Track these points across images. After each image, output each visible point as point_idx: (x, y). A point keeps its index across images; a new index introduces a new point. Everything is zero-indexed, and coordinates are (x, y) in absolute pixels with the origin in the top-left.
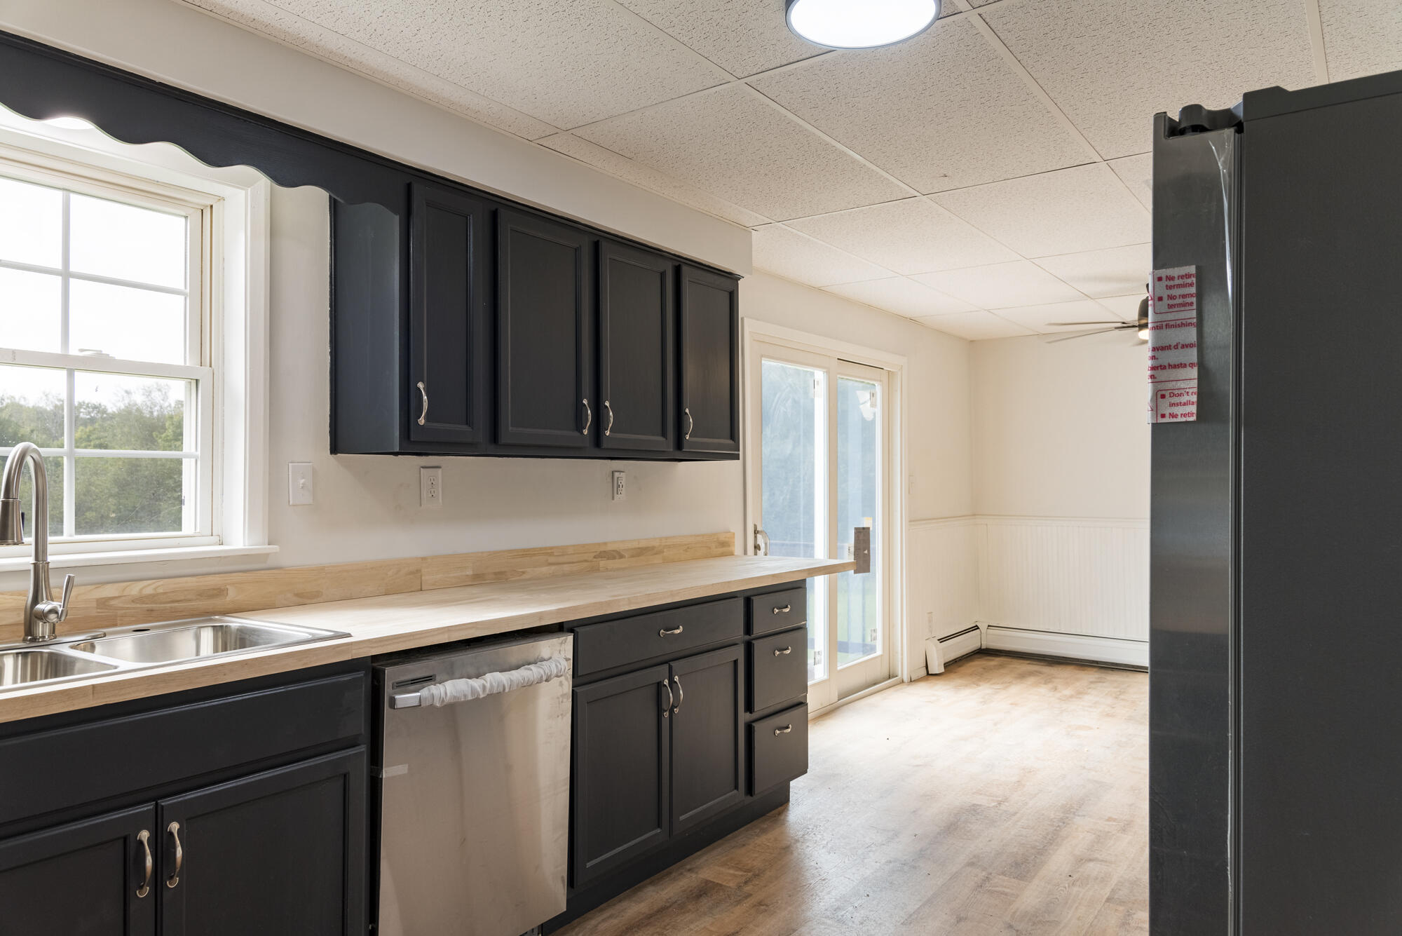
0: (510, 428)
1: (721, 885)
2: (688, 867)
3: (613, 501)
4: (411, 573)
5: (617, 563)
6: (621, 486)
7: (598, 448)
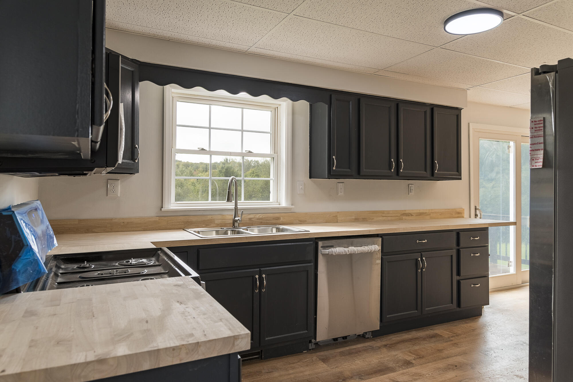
0: (364, 170)
1: (441, 336)
2: (431, 328)
3: (409, 195)
4: (334, 217)
5: (410, 218)
6: (412, 190)
7: (398, 175)
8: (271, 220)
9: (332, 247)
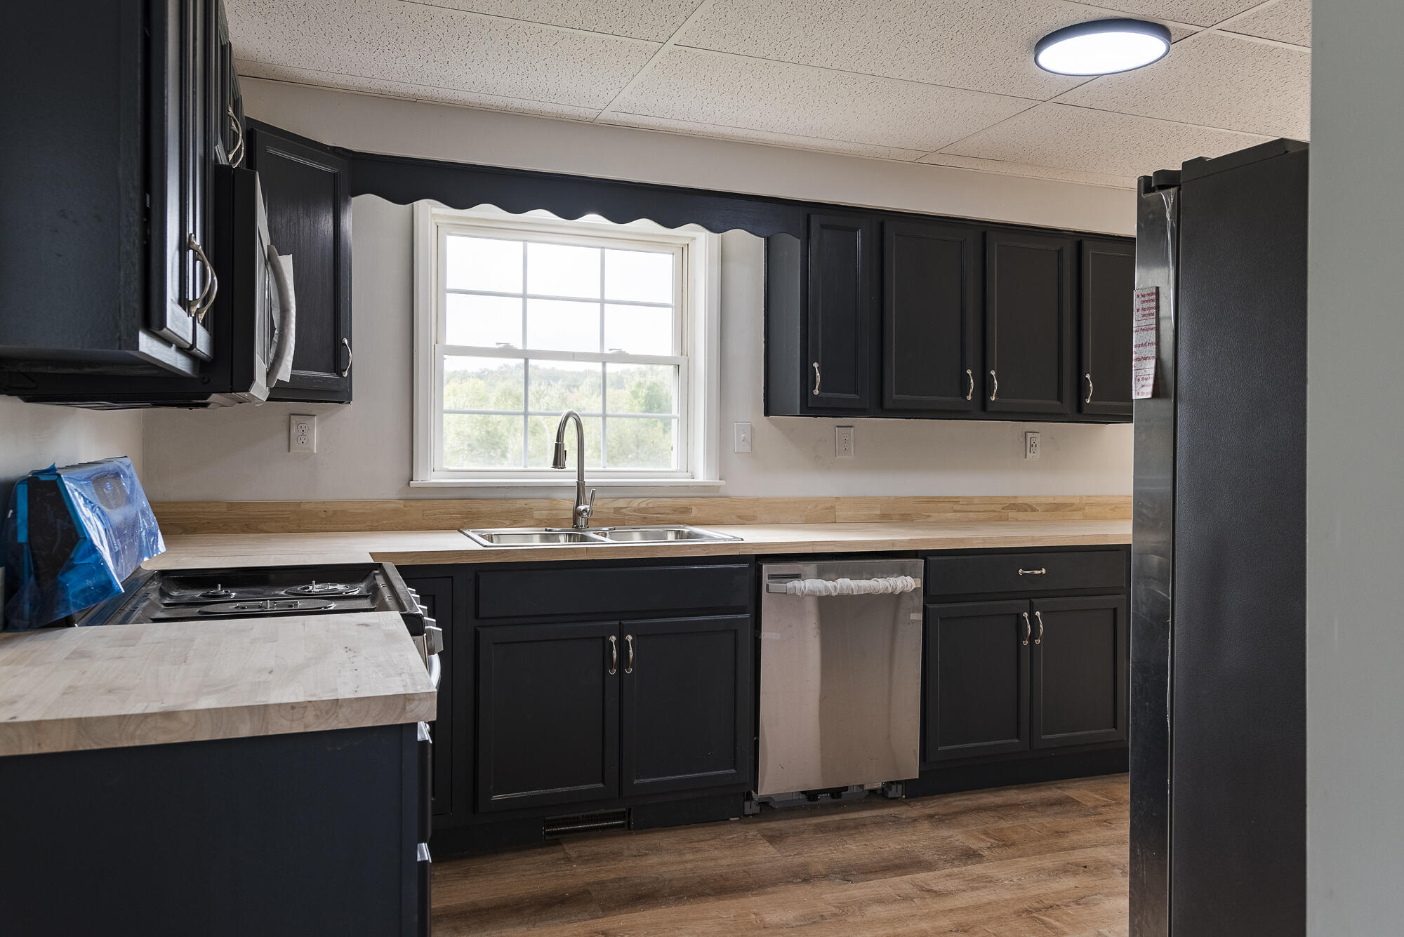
0: (894, 395)
1: (1079, 802)
2: (1059, 785)
3: (1026, 459)
4: (827, 508)
5: (1029, 515)
6: (1034, 445)
7: (983, 410)
8: (668, 514)
9: (797, 577)
